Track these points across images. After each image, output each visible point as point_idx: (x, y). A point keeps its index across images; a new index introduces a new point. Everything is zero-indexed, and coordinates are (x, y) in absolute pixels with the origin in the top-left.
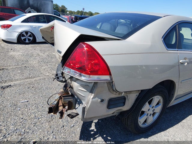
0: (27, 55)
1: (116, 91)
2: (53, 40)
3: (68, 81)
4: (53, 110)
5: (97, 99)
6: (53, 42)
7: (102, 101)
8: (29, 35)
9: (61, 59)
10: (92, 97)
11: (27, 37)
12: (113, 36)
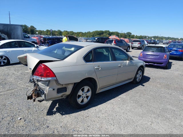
0: (5, 75)
1: (60, 84)
2: (27, 63)
3: (36, 83)
4: (30, 98)
5: (51, 89)
6: (26, 64)
7: (54, 89)
8: (3, 58)
9: (32, 72)
10: (48, 88)
11: (2, 60)
12: (58, 59)
